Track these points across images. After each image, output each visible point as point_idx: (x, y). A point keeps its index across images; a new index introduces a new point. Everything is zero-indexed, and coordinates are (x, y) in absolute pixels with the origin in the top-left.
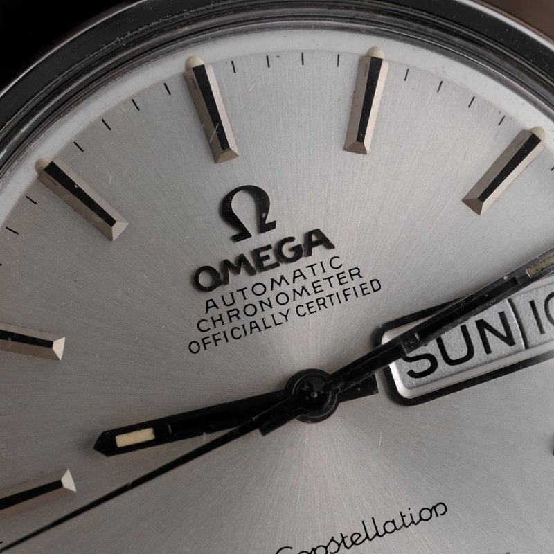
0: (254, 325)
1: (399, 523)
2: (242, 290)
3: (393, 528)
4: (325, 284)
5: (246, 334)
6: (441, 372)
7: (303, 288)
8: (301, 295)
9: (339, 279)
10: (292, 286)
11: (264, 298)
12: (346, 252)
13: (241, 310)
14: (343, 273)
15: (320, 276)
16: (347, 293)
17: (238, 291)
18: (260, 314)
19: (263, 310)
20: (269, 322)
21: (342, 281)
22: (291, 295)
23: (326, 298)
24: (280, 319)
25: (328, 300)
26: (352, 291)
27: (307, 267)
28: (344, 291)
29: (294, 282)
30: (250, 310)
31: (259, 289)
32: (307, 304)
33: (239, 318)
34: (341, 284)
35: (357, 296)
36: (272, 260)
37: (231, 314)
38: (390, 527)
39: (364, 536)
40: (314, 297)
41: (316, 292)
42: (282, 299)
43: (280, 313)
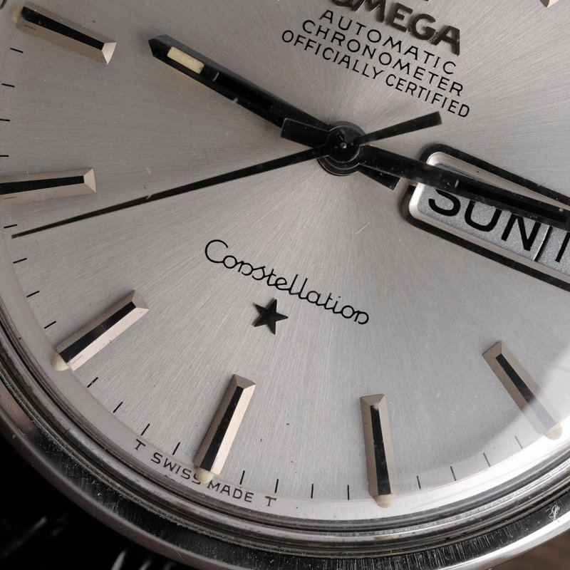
0: (346, 59)
1: (322, 301)
2: (361, 26)
3: (315, 300)
4: (427, 76)
5: (334, 61)
6: (455, 221)
7: (408, 65)
8: (402, 68)
9: (441, 82)
10: (401, 56)
11: (372, 46)
12: (465, 66)
13: (347, 39)
14: (448, 80)
15: (429, 67)
16: (437, 97)
17: (357, 23)
18: (358, 55)
19: (363, 54)
20: (360, 67)
21: (442, 85)
22: (394, 61)
23: (418, 87)
24: (370, 71)
25: (419, 89)
26: (442, 99)
27: (425, 52)
28: (436, 94)
29: (405, 54)
30: (354, 46)
31: (374, 36)
32: (401, 79)
33: (340, 44)
34: (439, 87)
35: (443, 107)
36: (404, 23)
37: (337, 36)
38: (313, 297)
39: (288, 286)
40: (410, 78)
41: (415, 76)
42: (385, 59)
43: (374, 68)
